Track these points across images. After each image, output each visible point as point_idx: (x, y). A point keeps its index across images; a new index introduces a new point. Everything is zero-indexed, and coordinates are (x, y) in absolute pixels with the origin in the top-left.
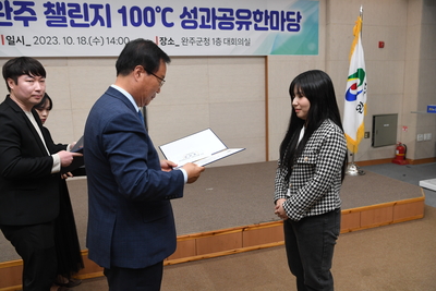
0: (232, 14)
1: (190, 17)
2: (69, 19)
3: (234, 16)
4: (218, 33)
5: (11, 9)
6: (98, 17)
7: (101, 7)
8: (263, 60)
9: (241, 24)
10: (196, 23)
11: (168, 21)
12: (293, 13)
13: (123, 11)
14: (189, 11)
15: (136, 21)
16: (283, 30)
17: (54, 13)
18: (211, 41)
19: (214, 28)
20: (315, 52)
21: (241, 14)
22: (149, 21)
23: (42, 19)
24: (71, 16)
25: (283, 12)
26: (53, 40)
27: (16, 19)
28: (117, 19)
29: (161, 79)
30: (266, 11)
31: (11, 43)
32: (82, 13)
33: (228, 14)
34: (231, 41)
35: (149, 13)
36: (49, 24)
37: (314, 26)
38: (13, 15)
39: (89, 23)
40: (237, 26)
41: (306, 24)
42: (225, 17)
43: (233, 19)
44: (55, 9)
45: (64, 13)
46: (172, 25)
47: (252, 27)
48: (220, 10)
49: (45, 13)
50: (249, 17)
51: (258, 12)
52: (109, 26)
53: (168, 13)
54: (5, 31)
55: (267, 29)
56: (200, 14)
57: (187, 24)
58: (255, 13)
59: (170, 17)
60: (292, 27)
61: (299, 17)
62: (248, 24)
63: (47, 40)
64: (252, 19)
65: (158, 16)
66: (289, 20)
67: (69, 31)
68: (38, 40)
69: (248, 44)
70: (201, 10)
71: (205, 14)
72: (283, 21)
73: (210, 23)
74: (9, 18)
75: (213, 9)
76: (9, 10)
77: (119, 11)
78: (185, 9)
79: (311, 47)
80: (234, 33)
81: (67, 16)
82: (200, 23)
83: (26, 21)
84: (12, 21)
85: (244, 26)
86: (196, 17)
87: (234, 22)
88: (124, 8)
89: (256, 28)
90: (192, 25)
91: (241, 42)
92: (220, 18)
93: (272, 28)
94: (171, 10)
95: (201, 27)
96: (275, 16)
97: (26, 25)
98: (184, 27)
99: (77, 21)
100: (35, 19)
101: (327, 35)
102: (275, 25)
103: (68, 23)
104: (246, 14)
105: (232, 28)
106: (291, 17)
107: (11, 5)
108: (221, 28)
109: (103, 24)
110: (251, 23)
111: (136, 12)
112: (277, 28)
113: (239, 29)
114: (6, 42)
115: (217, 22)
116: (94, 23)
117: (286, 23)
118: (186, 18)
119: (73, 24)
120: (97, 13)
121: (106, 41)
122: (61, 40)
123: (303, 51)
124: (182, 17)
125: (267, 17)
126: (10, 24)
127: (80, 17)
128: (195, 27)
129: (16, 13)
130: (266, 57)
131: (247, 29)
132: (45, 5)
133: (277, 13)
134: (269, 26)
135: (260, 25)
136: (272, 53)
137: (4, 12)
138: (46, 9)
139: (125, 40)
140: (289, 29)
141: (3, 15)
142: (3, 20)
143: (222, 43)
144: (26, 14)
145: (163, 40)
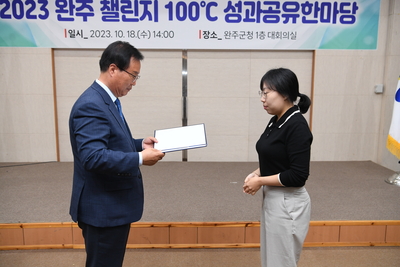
0: (278, 7)
1: (234, 11)
2: (121, 14)
3: (281, 9)
4: (262, 26)
5: (74, 7)
6: (146, 12)
7: (150, 3)
8: (311, 54)
9: (287, 17)
10: (240, 17)
11: (212, 15)
12: (348, 4)
13: (169, 6)
14: (233, 4)
15: (181, 15)
16: (334, 22)
17: (109, 9)
18: (255, 35)
19: (258, 21)
20: (373, 46)
21: (288, 7)
22: (194, 15)
23: (98, 14)
24: (123, 11)
25: (336, 4)
26: (106, 34)
27: (77, 15)
28: (163, 13)
30: (317, 3)
31: (72, 36)
32: (133, 9)
33: (274, 7)
34: (274, 35)
35: (194, 7)
36: (104, 19)
37: (372, 16)
38: (75, 11)
39: (138, 17)
40: (282, 19)
41: (363, 15)
42: (270, 10)
43: (279, 12)
44: (109, 5)
45: (117, 9)
46: (215, 19)
47: (299, 20)
48: (265, 3)
49: (102, 9)
50: (297, 10)
51: (307, 4)
52: (156, 20)
53: (212, 8)
54: (68, 25)
55: (316, 22)
56: (244, 8)
57: (230, 18)
58: (304, 6)
59: (214, 12)
60: (345, 19)
61: (355, 8)
62: (295, 17)
63: (102, 33)
64: (300, 12)
65: (203, 11)
66: (342, 11)
67: (121, 25)
68: (95, 34)
69: (294, 38)
70: (246, 3)
71: (250, 7)
72: (336, 12)
73: (255, 17)
74: (72, 14)
75: (259, 3)
76: (72, 7)
77: (166, 7)
78: (230, 3)
79: (368, 40)
80: (280, 27)
81: (120, 12)
82: (243, 16)
83: (85, 17)
84: (74, 16)
85: (291, 19)
86: (240, 11)
87: (280, 15)
88: (171, 3)
89: (304, 21)
90: (236, 18)
91: (287, 35)
92: (265, 12)
93: (322, 20)
94: (215, 4)
95: (245, 20)
96: (326, 8)
97: (85, 20)
98: (227, 20)
99: (128, 16)
100: (92, 15)
101: (389, 26)
102: (325, 17)
103: (120, 18)
104: (294, 7)
105: (277, 21)
106: (345, 8)
107: (74, 3)
108: (265, 21)
109: (150, 19)
110: (298, 16)
111: (181, 7)
112: (328, 21)
113: (285, 22)
114: (68, 35)
115: (262, 15)
116: (142, 18)
117: (339, 15)
118: (230, 12)
119: (124, 19)
120: (146, 8)
121: (152, 34)
122: (113, 34)
123: (358, 44)
124: (226, 11)
125: (317, 9)
126: (72, 20)
127: (131, 12)
128: (239, 21)
129: (78, 9)
130: (313, 51)
131: (294, 22)
132: (101, 3)
133: (329, 4)
134: (318, 19)
135: (308, 18)
136: (321, 47)
137: (67, 8)
138: (102, 6)
139: (170, 34)
140: (342, 21)
141: (66, 11)
142: (67, 15)
143: (266, 37)
144: (86, 10)
145: (206, 34)
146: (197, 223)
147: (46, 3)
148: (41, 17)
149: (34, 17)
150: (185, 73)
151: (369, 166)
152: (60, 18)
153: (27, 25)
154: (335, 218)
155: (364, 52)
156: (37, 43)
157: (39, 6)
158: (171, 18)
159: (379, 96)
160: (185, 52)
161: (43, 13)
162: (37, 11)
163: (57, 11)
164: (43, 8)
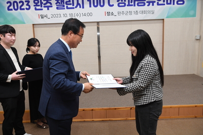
1: (122, 1)
4: (137, 8)
5: (42, 3)
6: (78, 4)
8: (162, 21)
9: (149, 2)
10: (125, 4)
11: (111, 4)
15: (96, 5)
16: (174, 4)
17: (59, 3)
18: (133, 13)
19: (135, 6)
20: (194, 15)
22: (102, 4)
23: (55, 6)
24: (67, 4)
26: (59, 16)
27: (44, 7)
28: (87, 4)
29: (81, 36)
31: (42, 18)
32: (71, 2)
34: (143, 12)
35: (102, 0)
36: (57, 8)
38: (43, 5)
39: (74, 7)
40: (147, 4)
43: (145, 0)
44: (60, 1)
45: (64, 3)
46: (113, 5)
47: (155, 4)
49: (56, 4)
52: (83, 8)
54: (40, 12)
55: (164, 4)
57: (120, 5)
59: (112, 2)
60: (179, 2)
62: (153, 2)
63: (57, 16)
65: (106, 2)
67: (66, 11)
68: (53, 16)
69: (153, 13)
73: (133, 4)
74: (41, 7)
77: (88, 1)
79: (192, 13)
80: (146, 8)
82: (127, 3)
83: (48, 7)
84: (43, 8)
85: (151, 4)
86: (125, 1)
87: (145, 2)
89: (158, 4)
90: (123, 5)
91: (149, 12)
92: (138, 1)
93: (167, 4)
95: (127, 6)
97: (48, 9)
98: (119, 6)
99: (69, 6)
100: (52, 7)
102: (169, 2)
103: (65, 7)
105: (144, 5)
107: (43, 1)
108: (138, 5)
109: (80, 7)
110: (155, 2)
111: (95, 0)
112: (170, 4)
113: (148, 5)
114: (40, 17)
115: (136, 2)
116: (76, 7)
117: (176, 0)
118: (120, 2)
119: (67, 8)
120: (78, 2)
121: (82, 15)
122: (62, 15)
123: (186, 15)
124: (118, 1)
126: (42, 9)
127: (71, 4)
128: (125, 6)
129: (44, 4)
130: (163, 20)
131: (153, 5)
132: (56, 0)
135: (160, 3)
136: (167, 17)
137: (39, 4)
138: (56, 2)
139: (90, 14)
140: (178, 4)
141: (39, 6)
142: (39, 7)
143: (139, 13)
144: (48, 5)
145: (108, 14)
146: (106, 108)
147: (29, 2)
148: (27, 9)
149: (24, 9)
150: (98, 34)
151: (194, 77)
152: (36, 9)
153: (20, 13)
154: (176, 104)
155: (190, 19)
156: (25, 22)
157: (25, 3)
158: (90, 6)
159: (198, 41)
160: (98, 23)
161: (28, 7)
162: (25, 6)
163: (34, 6)
164: (27, 5)
